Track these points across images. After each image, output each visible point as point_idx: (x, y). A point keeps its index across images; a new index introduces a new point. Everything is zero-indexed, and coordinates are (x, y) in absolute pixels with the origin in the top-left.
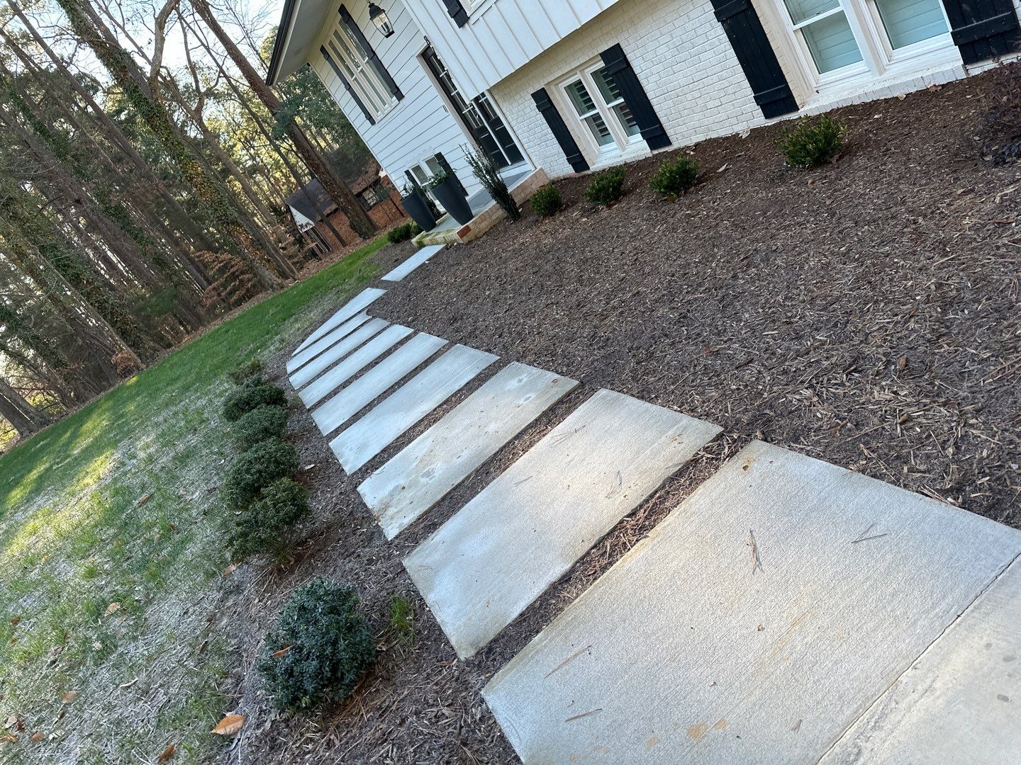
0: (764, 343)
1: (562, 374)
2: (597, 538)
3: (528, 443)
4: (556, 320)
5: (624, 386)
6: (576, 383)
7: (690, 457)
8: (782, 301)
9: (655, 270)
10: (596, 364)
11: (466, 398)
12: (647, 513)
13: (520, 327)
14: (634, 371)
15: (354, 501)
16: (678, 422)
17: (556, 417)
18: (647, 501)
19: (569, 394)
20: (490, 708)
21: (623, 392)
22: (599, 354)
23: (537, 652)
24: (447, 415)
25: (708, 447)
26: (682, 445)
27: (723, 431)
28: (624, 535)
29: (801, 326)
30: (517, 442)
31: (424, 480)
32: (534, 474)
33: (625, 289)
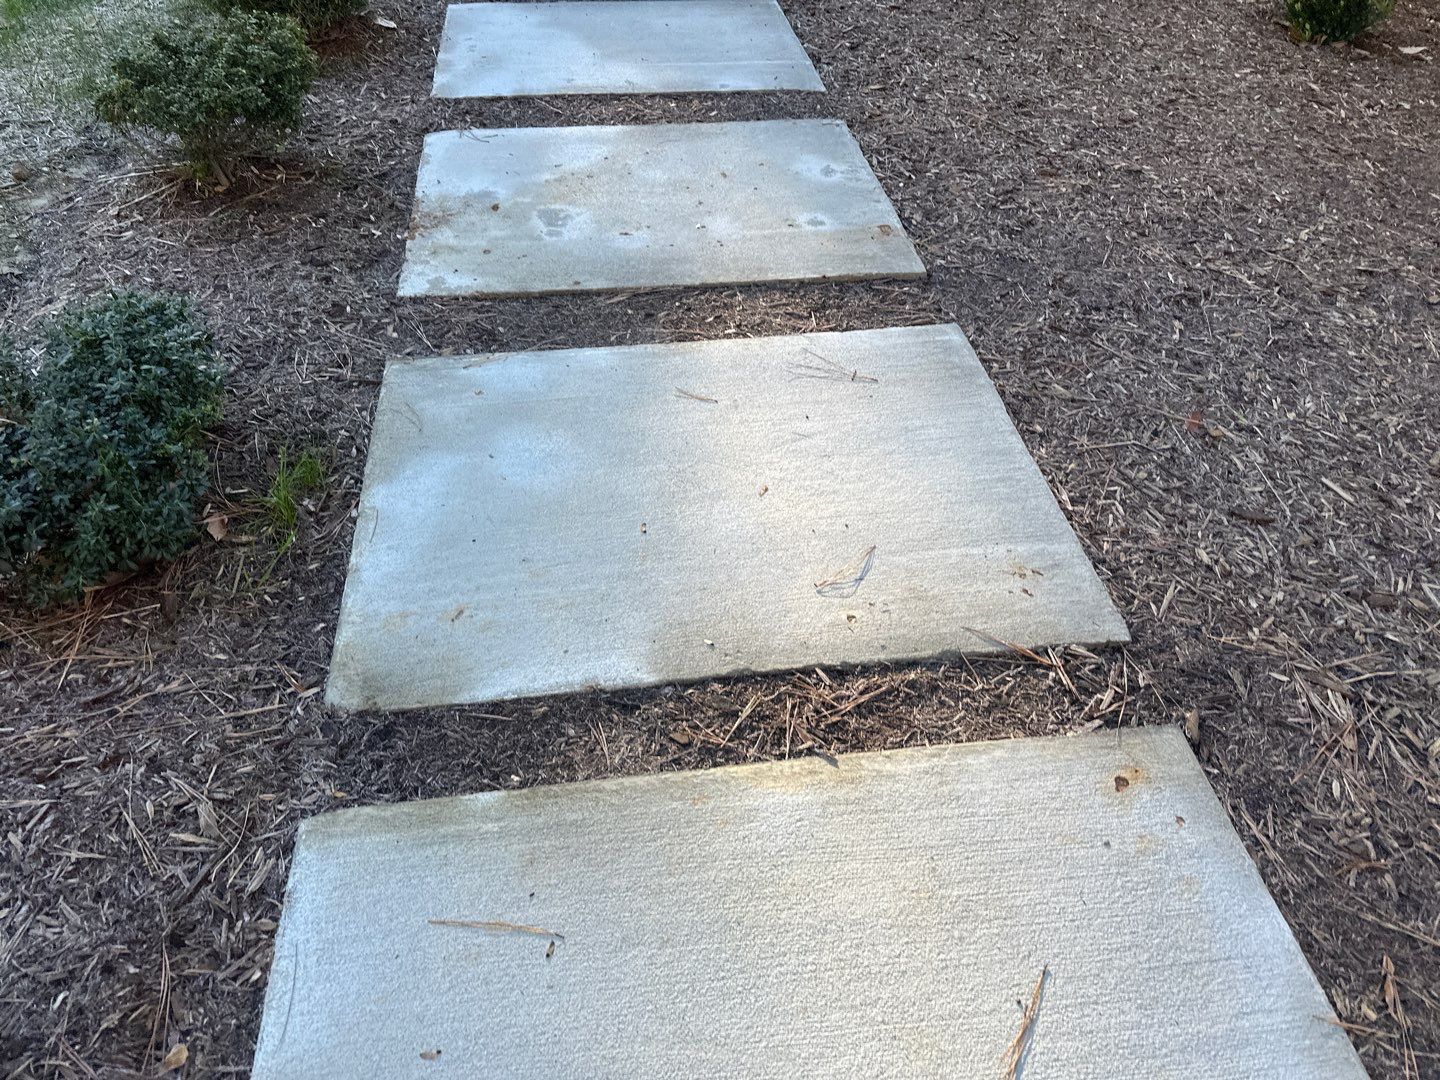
0: (1312, 502)
1: (906, 222)
2: (742, 664)
3: (757, 319)
4: (965, 102)
5: (999, 357)
6: (919, 268)
7: (1025, 644)
8: (1393, 431)
9: (1192, 152)
10: (977, 256)
11: (718, 119)
12: (866, 697)
13: (897, 59)
14: (1037, 337)
15: (404, 156)
16: (1051, 538)
17: (839, 308)
18: (884, 668)
19: (891, 280)
20: (290, 885)
21: (989, 369)
22: (996, 241)
23: (459, 836)
24: (664, 127)
25: (1075, 657)
26: (1026, 604)
27: (1125, 644)
28: (793, 707)
29: (1403, 527)
30: (740, 297)
31: (539, 225)
32: (725, 402)
33: (1120, 143)
